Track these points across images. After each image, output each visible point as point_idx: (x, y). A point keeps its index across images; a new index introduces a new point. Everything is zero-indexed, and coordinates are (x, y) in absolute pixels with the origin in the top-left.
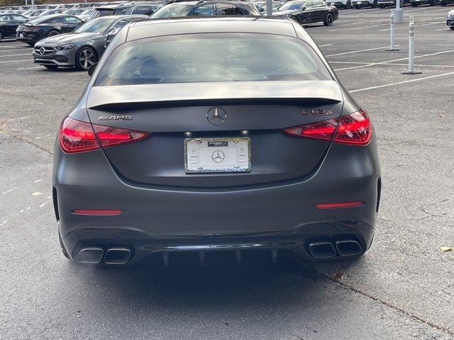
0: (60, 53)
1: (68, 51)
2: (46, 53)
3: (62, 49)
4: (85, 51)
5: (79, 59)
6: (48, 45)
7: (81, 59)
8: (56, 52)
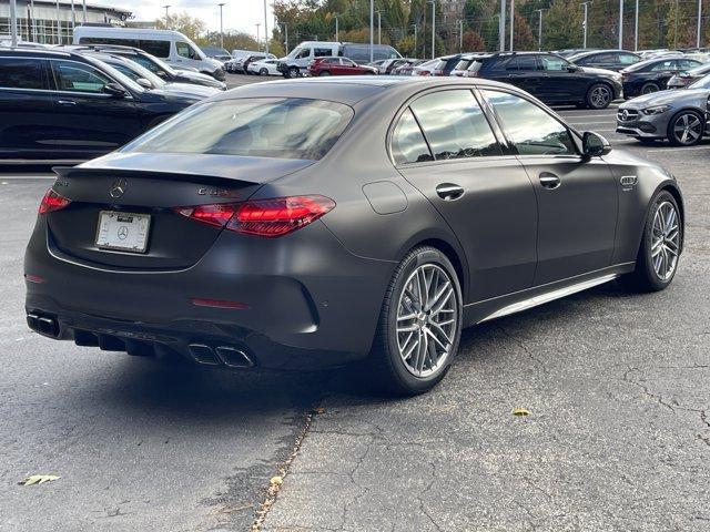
0: (646, 118)
1: (659, 115)
2: (629, 118)
3: (650, 112)
4: (685, 117)
5: (673, 128)
6: (630, 107)
7: (677, 129)
8: (640, 116)
